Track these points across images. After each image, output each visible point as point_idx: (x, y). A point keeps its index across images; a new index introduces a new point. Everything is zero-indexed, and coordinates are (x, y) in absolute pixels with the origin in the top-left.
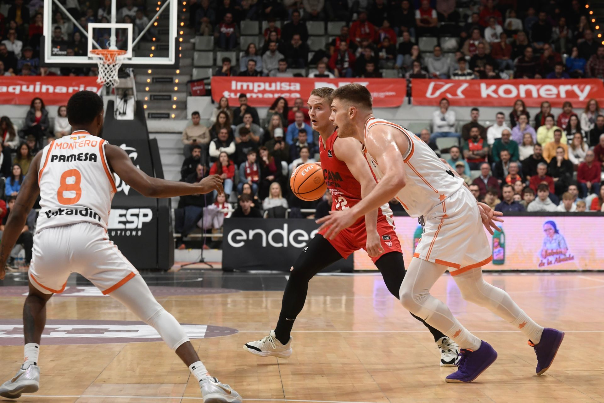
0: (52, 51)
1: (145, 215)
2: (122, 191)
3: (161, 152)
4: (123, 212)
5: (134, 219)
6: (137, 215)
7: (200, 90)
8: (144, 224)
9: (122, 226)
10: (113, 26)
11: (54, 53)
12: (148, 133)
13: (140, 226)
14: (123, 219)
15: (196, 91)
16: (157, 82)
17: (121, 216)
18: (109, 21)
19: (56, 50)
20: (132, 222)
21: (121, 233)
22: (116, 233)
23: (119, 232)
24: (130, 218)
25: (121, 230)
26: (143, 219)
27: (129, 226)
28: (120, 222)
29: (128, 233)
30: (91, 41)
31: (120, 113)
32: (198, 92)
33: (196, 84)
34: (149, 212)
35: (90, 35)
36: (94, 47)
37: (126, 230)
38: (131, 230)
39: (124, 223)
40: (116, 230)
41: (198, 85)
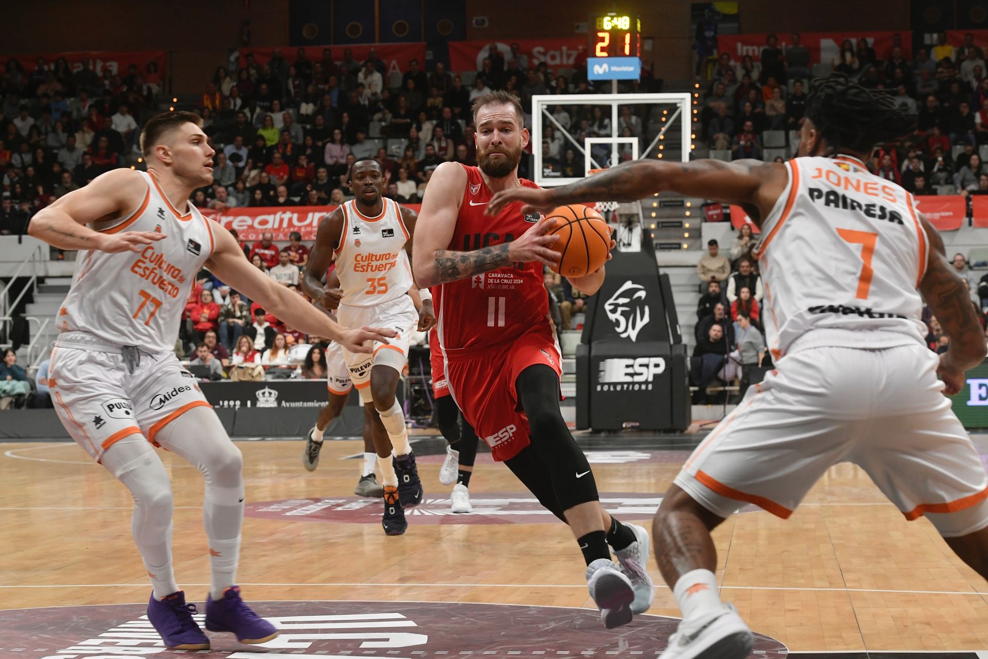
0: (543, 172)
1: (657, 366)
2: (629, 337)
3: (673, 289)
4: (630, 362)
5: (644, 370)
6: (647, 366)
7: (717, 215)
8: (655, 376)
9: (629, 379)
10: (615, 140)
11: (545, 174)
12: (657, 267)
13: (651, 379)
14: (630, 370)
15: (712, 216)
16: (665, 206)
17: (627, 366)
18: (609, 136)
19: (547, 171)
20: (641, 374)
21: (628, 388)
22: (622, 387)
23: (625, 386)
24: (638, 369)
25: (628, 383)
26: (653, 371)
27: (637, 379)
28: (626, 374)
29: (637, 387)
30: (588, 160)
31: (624, 244)
32: (715, 217)
33: (711, 207)
34: (661, 361)
35: (587, 152)
36: (593, 167)
37: (634, 383)
38: (640, 383)
39: (632, 375)
40: (622, 384)
41: (714, 209)
